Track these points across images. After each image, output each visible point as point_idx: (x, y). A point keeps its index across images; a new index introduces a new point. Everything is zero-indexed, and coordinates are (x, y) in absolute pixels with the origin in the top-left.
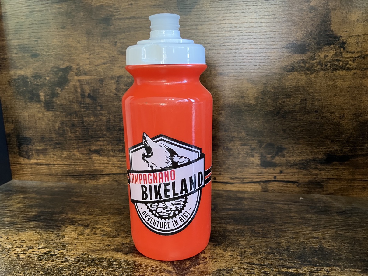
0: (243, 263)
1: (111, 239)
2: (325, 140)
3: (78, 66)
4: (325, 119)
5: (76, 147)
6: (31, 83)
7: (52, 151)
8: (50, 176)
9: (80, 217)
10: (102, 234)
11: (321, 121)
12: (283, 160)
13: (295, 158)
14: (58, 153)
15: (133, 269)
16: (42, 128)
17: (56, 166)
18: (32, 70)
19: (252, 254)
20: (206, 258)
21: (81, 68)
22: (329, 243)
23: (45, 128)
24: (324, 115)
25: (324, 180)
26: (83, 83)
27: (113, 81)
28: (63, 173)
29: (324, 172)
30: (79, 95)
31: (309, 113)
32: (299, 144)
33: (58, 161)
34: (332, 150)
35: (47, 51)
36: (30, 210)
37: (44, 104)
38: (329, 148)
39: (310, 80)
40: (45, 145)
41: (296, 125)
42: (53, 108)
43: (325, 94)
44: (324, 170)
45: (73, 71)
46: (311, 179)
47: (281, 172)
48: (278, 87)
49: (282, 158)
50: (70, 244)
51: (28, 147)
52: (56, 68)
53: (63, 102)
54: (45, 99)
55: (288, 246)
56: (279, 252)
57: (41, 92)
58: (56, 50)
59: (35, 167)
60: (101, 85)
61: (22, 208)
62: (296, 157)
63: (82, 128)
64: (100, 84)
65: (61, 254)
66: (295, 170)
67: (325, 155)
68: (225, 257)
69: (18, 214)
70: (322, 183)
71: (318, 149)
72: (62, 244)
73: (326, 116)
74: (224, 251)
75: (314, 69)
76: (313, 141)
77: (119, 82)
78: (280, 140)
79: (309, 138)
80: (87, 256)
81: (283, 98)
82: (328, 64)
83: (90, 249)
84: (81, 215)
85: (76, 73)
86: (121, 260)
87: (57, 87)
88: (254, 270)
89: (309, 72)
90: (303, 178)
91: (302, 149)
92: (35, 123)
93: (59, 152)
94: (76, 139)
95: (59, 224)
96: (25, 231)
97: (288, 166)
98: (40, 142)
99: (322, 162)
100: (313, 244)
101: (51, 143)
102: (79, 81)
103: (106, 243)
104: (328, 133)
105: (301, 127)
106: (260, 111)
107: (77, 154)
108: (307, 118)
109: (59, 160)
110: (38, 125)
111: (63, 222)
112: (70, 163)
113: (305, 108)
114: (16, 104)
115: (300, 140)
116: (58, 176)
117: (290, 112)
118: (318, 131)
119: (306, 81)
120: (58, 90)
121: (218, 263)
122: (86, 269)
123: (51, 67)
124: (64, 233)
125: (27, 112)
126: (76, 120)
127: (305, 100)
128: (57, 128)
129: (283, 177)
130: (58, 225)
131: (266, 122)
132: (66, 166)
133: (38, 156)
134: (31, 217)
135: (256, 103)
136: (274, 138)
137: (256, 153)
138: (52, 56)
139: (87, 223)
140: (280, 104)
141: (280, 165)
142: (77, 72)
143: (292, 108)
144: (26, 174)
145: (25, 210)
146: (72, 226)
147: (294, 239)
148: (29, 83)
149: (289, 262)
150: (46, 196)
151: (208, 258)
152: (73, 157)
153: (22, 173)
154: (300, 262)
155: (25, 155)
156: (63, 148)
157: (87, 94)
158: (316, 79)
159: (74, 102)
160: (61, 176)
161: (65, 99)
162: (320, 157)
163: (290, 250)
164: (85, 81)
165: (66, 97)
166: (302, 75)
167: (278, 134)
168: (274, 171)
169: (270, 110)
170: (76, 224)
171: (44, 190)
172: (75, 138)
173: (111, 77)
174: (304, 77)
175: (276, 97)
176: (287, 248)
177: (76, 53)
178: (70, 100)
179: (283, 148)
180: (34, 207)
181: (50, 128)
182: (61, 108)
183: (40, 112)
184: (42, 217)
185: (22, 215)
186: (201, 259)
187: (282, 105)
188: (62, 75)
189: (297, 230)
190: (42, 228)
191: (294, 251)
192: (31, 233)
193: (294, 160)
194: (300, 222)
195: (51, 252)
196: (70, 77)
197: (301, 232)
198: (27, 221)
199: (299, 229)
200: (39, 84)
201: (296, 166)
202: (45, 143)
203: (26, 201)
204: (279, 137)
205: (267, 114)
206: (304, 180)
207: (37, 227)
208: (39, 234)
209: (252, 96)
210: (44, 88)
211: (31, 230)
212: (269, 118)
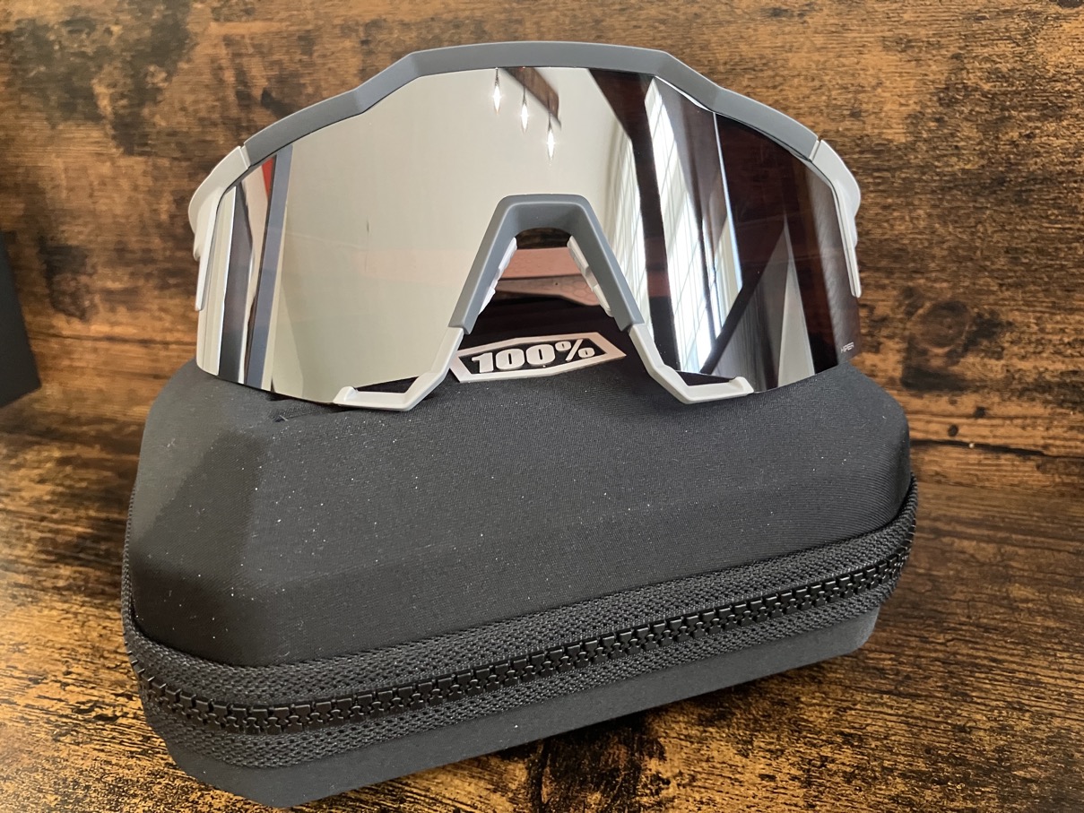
6: (62, 48)
7: (156, 297)
8: (157, 381)
12: (996, 368)
13: (1045, 364)
14: (176, 304)
16: (115, 216)
17: (173, 350)
19: (853, 776)
20: (667, 782)
23: (128, 217)
26: (243, 51)
27: (348, 44)
30: (232, 97)
32: (1072, 311)
33: (178, 331)
36: (70, 513)
37: (114, 128)
40: (132, 274)
41: (1069, 235)
42: (146, 144)
47: (980, 413)
48: (1013, 70)
49: (993, 362)
51: (78, 282)
53: (179, 123)
54: (114, 108)
55: (1000, 750)
56: (965, 779)
57: (100, 81)
59: (107, 350)
60: (305, 58)
61: (49, 502)
62: (1047, 358)
64: (304, 53)
65: (135, 717)
66: (1038, 409)
68: (741, 784)
69: (29, 526)
74: (740, 752)
77: (372, 46)
78: (993, 293)
81: (1029, 119)
85: (214, 10)
87: (151, 63)
90: (1065, 439)
91: (1078, 331)
92: (91, 196)
93: (177, 301)
96: (36, 600)
97: (1013, 392)
98: (110, 264)
101: (150, 268)
102: (228, 41)
106: (924, 174)
109: (179, 327)
110: (102, 206)
114: (23, 127)
115: (1078, 296)
117: (1049, 180)
120: (158, 77)
125: (58, 157)
128: (164, 217)
129: (985, 431)
131: (943, 220)
133: (113, 310)
134: (67, 544)
135: (911, 139)
136: (966, 284)
137: (890, 337)
140: (1013, 143)
141: (979, 386)
142: (216, 5)
143: (1062, 164)
145: (53, 512)
147: (1027, 715)
148: (57, 47)
151: (674, 783)
155: (72, 309)
157: (257, 93)
159: (214, 124)
161: (183, 109)
163: (1009, 769)
164: (247, 41)
165: (187, 104)
167: (984, 268)
168: (951, 408)
169: (963, 169)
173: (342, 27)
175: (997, 114)
176: (1000, 760)
178: (200, 115)
179: (1000, 324)
180: (86, 503)
181: (141, 215)
182: (173, 146)
183: (102, 158)
184: (103, 546)
185: (42, 532)
186: (645, 786)
187: (1021, 148)
188: (165, 17)
189: (1037, 670)
190: (92, 594)
191: (1028, 776)
192: (54, 613)
193: (1042, 369)
194: (1047, 628)
195: (103, 703)
196: (192, 27)
197: (1052, 681)
198: (53, 558)
199: (1046, 664)
200: (90, 50)
201: (1044, 392)
202: (130, 269)
203: (67, 476)
204: (989, 280)
205: (952, 185)
206: (1070, 447)
207: (79, 587)
208: (80, 617)
209: (896, 107)
210: (107, 68)
211: (56, 597)
212: (959, 204)
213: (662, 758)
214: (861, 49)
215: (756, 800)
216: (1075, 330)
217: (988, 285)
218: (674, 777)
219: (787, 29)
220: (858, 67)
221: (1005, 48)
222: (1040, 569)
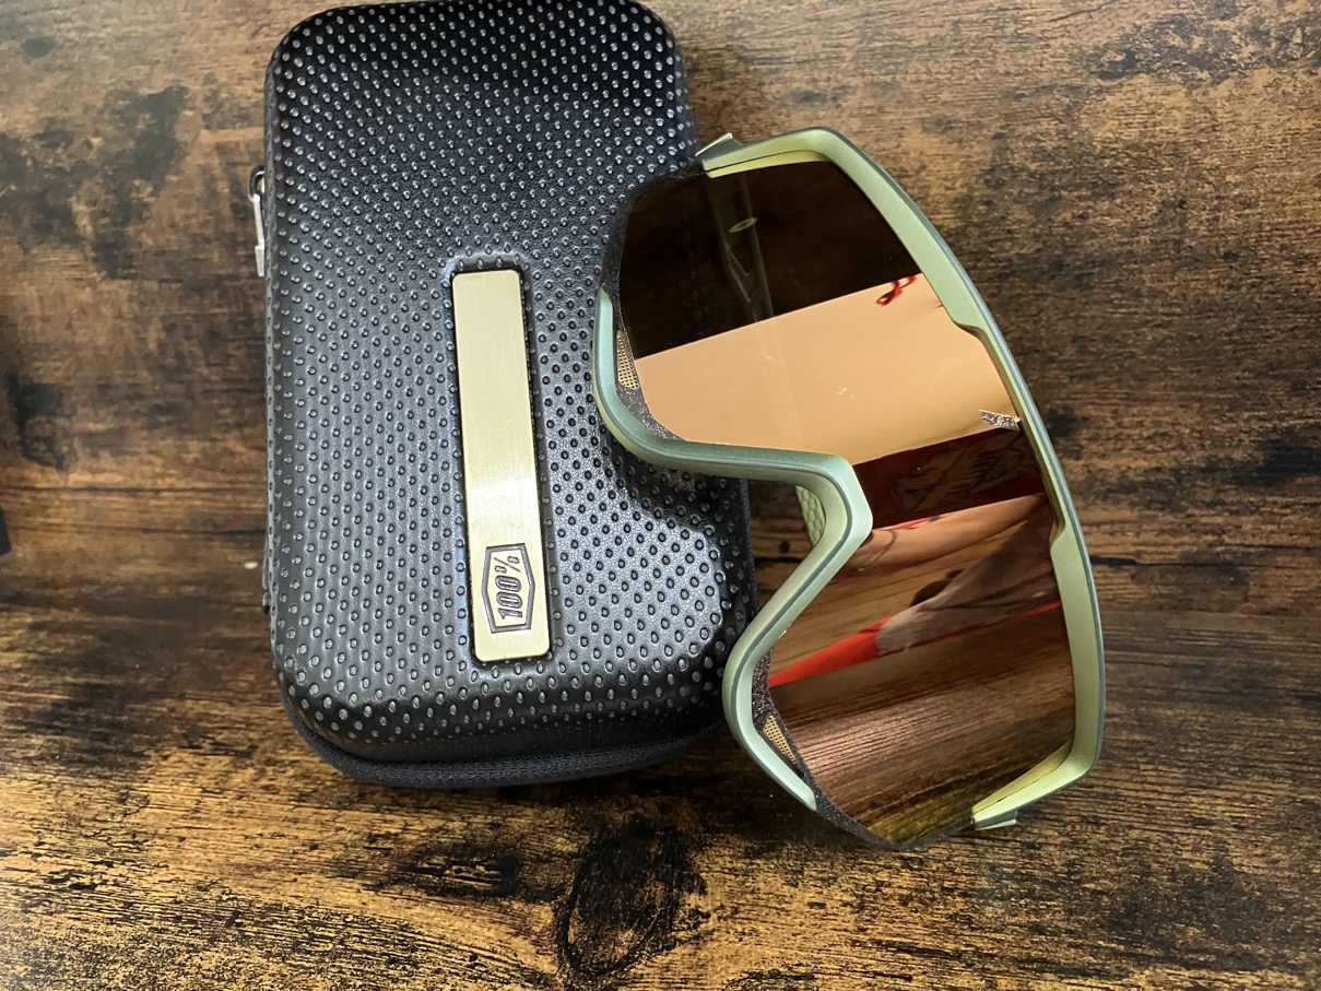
0: (862, 945)
1: (328, 814)
2: (1265, 381)
3: (208, 87)
4: (1270, 288)
5: (231, 421)
6: (36, 163)
7: (145, 439)
8: (147, 536)
9: (228, 711)
10: (296, 789)
11: (1251, 301)
13: (1124, 462)
14: (167, 444)
15: (393, 961)
16: (96, 349)
17: (166, 498)
18: (32, 109)
19: (910, 898)
20: (707, 916)
21: (224, 95)
22: (1259, 851)
23: (111, 348)
24: (1267, 270)
25: (1250, 554)
26: (237, 159)
28: (193, 522)
29: (1252, 518)
30: (226, 211)
31: (1196, 262)
32: (1149, 401)
33: (171, 475)
34: (1294, 426)
35: (80, 23)
36: (45, 681)
37: (94, 249)
38: (1282, 418)
39: (1207, 110)
40: (116, 414)
41: (1136, 320)
42: (131, 267)
43: (1280, 175)
44: (1252, 513)
45: (192, 109)
46: (1195, 549)
48: (1058, 147)
50: (162, 837)
51: (54, 425)
52: (125, 94)
53: (168, 241)
54: (94, 227)
55: (1071, 864)
56: (1030, 894)
57: (78, 201)
58: (115, 20)
59: (87, 502)
61: (19, 670)
62: (1128, 455)
63: (247, 345)
65: (116, 884)
66: (1126, 514)
67: (1263, 450)
68: (788, 912)
70: (1242, 565)
71: (1231, 420)
72: (129, 838)
73: (1274, 276)
74: (788, 883)
75: (1231, 61)
76: (1207, 389)
78: (1064, 386)
79: (1194, 376)
80: (215, 892)
81: (1080, 198)
82: (1294, 33)
83: (238, 859)
84: (232, 705)
85: (205, 117)
86: (350, 918)
87: (135, 178)
88: (909, 979)
89: (1205, 75)
90: (1156, 545)
91: (1157, 424)
92: (69, 326)
93: (169, 441)
94: (227, 391)
95: (139, 742)
97: (1097, 495)
98: (94, 403)
99: (1243, 477)
100: (1185, 856)
101: (137, 405)
102: (221, 149)
103: (302, 835)
104: (1279, 352)
105: (1159, 326)
106: (979, 260)
107: (240, 448)
108: (1187, 287)
109: (173, 471)
110: (82, 337)
111: (156, 735)
112: (216, 486)
113: (1178, 243)
115: (1152, 385)
116: (177, 537)
117: (1108, 262)
118: (1232, 342)
119: (1190, 118)
120: (143, 190)
121: (753, 940)
122: (197, 960)
123: (104, 91)
124: (150, 786)
125: (30, 284)
126: (224, 314)
127: (1182, 204)
128: (152, 346)
130: (136, 750)
132: (204, 495)
133: (95, 456)
134: (39, 714)
135: (960, 224)
136: (1035, 377)
138: (102, 46)
139: (251, 740)
140: (1066, 224)
142: (207, 111)
143: (1120, 244)
144: (58, 529)
145: (25, 680)
146: (186, 755)
147: (1103, 828)
148: (29, 163)
149: (1071, 945)
150: (120, 619)
151: (714, 916)
152: (226, 459)
153: (45, 524)
154: (1119, 942)
155: (48, 456)
156: (184, 425)
158: (1237, 107)
159: (208, 241)
160: (185, 536)
162: (1238, 455)
163: (1079, 882)
164: (242, 148)
165: (177, 220)
166: (1169, 88)
167: (1052, 360)
169: (1019, 255)
170: (207, 745)
171: (118, 594)
172: (225, 387)
174: (1179, 98)
175: (1047, 194)
176: (1070, 873)
177: (197, 28)
178: (191, 231)
179: (1074, 420)
180: (61, 669)
181: (127, 347)
182: (162, 266)
183: (81, 284)
184: (82, 712)
185: (11, 701)
186: (683, 920)
187: (1075, 230)
188: (149, 126)
189: (1117, 784)
190: (68, 763)
191: (1099, 888)
192: (24, 783)
193: (1124, 468)
194: (1133, 741)
195: (80, 872)
196: (181, 135)
197: (1132, 793)
198: (23, 727)
199: (1127, 777)
200: (66, 165)
201: (1129, 493)
202: (115, 408)
203: (40, 642)
204: (1057, 372)
205: (1008, 271)
206: (1163, 553)
207: (53, 756)
208: (54, 787)
209: (943, 191)
210: (87, 184)
211: (26, 768)
212: (1019, 291)
213: (703, 891)
214: (900, 132)
215: (804, 928)
216: (1154, 422)
217: (1057, 377)
218: (715, 911)
219: (821, 113)
220: (898, 150)
221: (1047, 125)
222: (1130, 683)
